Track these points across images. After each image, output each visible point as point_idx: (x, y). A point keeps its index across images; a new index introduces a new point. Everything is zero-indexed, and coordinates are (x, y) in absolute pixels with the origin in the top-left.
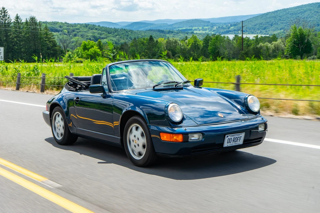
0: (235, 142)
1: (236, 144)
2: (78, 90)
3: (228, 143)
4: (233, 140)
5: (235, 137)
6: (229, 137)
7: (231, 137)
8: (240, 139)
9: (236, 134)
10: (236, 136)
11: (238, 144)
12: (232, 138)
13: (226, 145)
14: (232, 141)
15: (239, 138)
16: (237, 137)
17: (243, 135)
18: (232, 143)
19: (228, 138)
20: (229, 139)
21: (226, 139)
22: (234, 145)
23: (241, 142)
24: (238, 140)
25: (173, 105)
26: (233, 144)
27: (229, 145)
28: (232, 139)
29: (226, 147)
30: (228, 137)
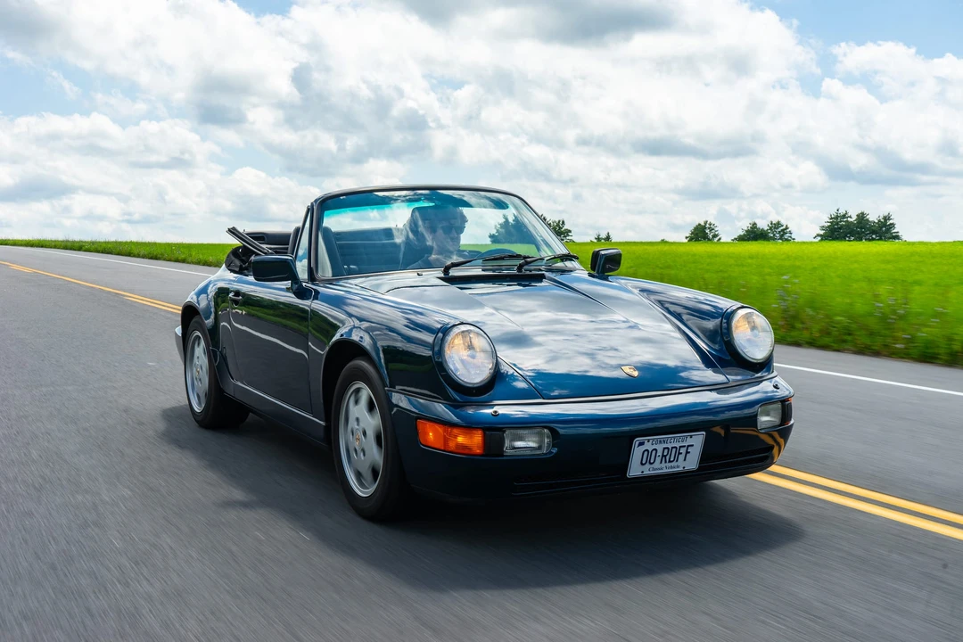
0: (670, 461)
1: (672, 467)
2: (246, 269)
3: (642, 464)
4: (663, 456)
5: (670, 446)
6: (648, 446)
7: (654, 447)
8: (687, 452)
9: (674, 438)
10: (673, 441)
11: (681, 469)
12: (660, 448)
13: (635, 469)
14: (658, 459)
15: (683, 450)
16: (677, 445)
17: (697, 440)
18: (657, 465)
19: (643, 448)
20: (647, 450)
21: (637, 452)
22: (665, 471)
23: (691, 462)
24: (681, 457)
25: (463, 332)
26: (661, 468)
27: (648, 471)
28: (660, 453)
29: (637, 479)
30: (641, 444)
